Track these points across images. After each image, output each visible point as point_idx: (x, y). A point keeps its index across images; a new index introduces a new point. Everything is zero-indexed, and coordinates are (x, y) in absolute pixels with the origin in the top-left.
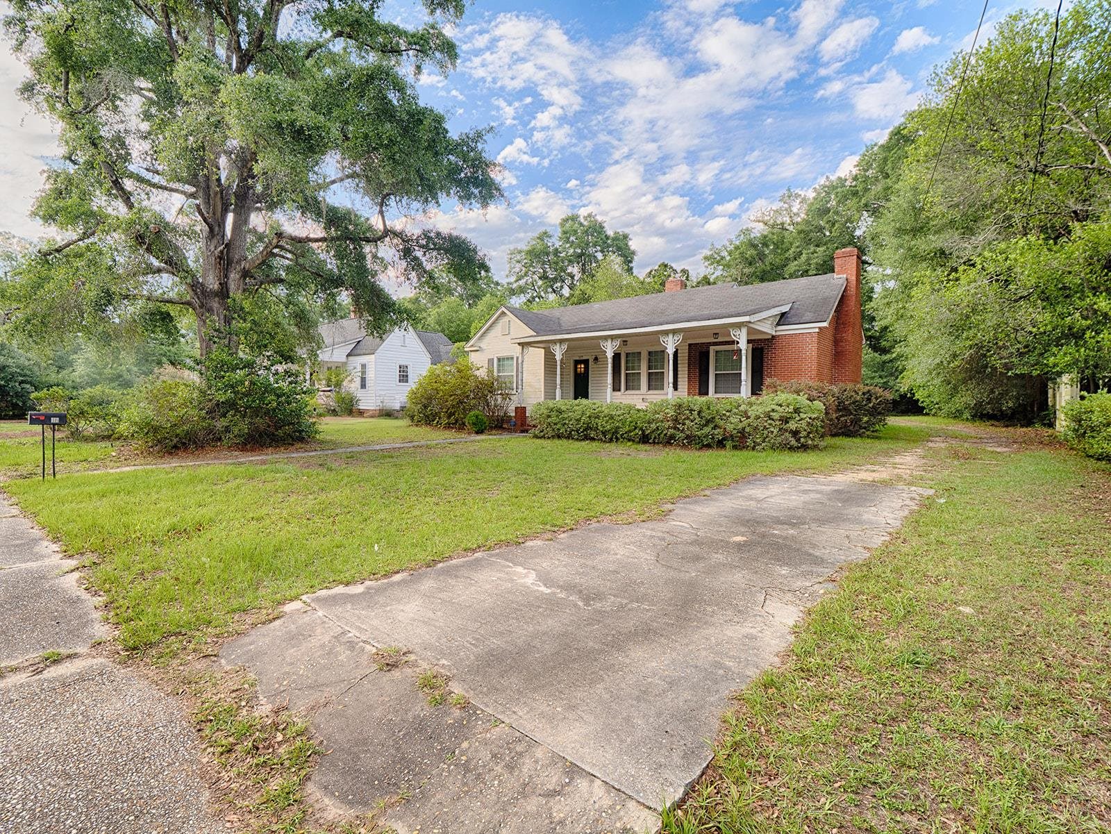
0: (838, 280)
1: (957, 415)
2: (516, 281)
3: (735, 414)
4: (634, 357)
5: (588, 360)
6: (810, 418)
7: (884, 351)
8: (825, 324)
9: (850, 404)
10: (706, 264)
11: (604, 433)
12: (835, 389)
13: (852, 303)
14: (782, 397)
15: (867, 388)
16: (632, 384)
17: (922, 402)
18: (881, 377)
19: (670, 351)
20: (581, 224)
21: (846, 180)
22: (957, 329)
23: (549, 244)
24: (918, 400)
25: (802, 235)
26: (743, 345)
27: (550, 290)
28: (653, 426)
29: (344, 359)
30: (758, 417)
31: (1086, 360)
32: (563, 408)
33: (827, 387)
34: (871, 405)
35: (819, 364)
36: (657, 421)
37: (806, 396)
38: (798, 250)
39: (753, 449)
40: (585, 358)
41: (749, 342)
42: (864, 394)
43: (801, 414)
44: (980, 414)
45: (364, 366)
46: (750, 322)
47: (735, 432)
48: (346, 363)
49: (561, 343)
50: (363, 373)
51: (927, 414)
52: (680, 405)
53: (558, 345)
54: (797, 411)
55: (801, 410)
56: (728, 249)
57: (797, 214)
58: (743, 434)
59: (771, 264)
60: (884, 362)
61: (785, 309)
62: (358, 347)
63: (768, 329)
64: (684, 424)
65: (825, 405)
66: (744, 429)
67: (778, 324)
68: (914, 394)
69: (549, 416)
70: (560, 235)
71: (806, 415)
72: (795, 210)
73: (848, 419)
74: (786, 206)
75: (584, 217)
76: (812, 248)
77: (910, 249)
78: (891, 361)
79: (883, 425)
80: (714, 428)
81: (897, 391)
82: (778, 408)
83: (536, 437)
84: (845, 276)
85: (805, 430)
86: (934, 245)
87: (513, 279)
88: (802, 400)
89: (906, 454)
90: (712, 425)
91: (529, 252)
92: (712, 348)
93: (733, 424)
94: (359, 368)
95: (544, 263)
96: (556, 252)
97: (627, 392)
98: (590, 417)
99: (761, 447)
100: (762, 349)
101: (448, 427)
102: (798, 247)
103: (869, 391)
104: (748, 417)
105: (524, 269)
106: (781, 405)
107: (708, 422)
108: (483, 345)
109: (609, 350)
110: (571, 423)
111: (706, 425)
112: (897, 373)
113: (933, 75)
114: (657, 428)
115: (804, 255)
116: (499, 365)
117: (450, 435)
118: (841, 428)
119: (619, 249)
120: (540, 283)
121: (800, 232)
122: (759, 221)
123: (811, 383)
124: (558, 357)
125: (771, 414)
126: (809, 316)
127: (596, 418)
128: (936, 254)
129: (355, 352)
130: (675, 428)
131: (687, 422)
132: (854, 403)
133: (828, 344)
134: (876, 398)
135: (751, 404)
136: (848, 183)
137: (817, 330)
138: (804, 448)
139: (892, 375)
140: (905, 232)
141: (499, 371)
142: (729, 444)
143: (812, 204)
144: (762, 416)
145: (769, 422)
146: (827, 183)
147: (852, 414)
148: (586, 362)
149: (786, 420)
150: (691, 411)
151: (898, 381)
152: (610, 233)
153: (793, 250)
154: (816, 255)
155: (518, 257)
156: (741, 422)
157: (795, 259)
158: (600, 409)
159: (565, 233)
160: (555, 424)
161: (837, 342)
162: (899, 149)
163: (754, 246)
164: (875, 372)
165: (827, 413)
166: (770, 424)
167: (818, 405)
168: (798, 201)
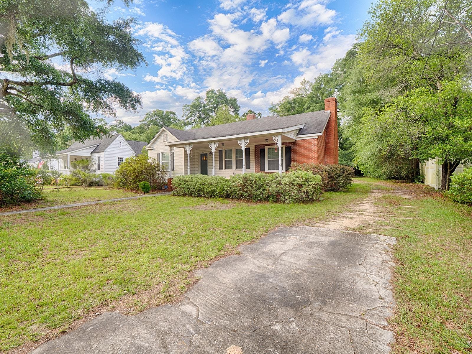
0: (327, 112)
1: (379, 177)
2: (187, 119)
3: (274, 183)
4: (229, 152)
5: (207, 154)
6: (314, 184)
7: (345, 149)
8: (321, 134)
9: (334, 175)
10: (270, 111)
11: (208, 193)
12: (327, 168)
13: (333, 125)
14: (299, 173)
15: (342, 166)
16: (229, 165)
17: (362, 171)
18: (344, 160)
19: (243, 148)
20: (216, 94)
21: (328, 75)
22: (381, 137)
23: (201, 102)
24: (361, 170)
25: (310, 99)
26: (279, 145)
27: (202, 123)
28: (232, 189)
29: (89, 155)
30: (286, 184)
31: (449, 151)
32: (187, 179)
33: (322, 166)
34: (344, 175)
35: (318, 155)
36: (234, 186)
37: (312, 172)
38: (309, 105)
39: (284, 202)
40: (205, 153)
41: (283, 144)
42: (341, 169)
43: (309, 182)
44: (391, 177)
45: (99, 158)
46: (283, 133)
47: (274, 192)
48: (91, 157)
49: (189, 145)
50: (99, 161)
51: (364, 177)
52: (246, 178)
53: (188, 145)
54: (307, 180)
55: (309, 180)
56: (279, 105)
57: (308, 90)
58: (278, 194)
59: (297, 111)
60: (346, 154)
61: (301, 127)
62: (97, 149)
63: (293, 137)
64: (248, 188)
65: (321, 176)
66: (279, 191)
67: (298, 135)
68: (359, 168)
69: (181, 184)
70: (206, 98)
71: (312, 183)
72: (307, 88)
73: (333, 182)
74: (303, 86)
75: (217, 91)
76: (314, 104)
77: (359, 100)
78: (349, 153)
79: (350, 185)
80: (264, 190)
81: (352, 166)
82: (297, 179)
83: (174, 195)
84: (330, 111)
85: (312, 191)
86: (370, 98)
87: (185, 118)
88: (310, 174)
89: (364, 202)
90: (261, 189)
91: (192, 106)
92: (266, 148)
93: (273, 188)
94: (97, 159)
95: (199, 111)
96: (205, 106)
97: (226, 170)
98: (200, 184)
99: (288, 201)
100: (290, 147)
101: (132, 190)
102: (308, 104)
103: (343, 168)
104: (281, 184)
105: (190, 113)
106: (298, 178)
107: (260, 187)
108: (155, 146)
109: (213, 148)
110: (191, 187)
111: (259, 189)
112: (351, 158)
113: (371, 8)
114: (234, 190)
115: (311, 107)
116: (162, 157)
117: (133, 194)
118: (330, 187)
119: (232, 105)
120: (198, 120)
121: (309, 98)
122: (292, 93)
123: (314, 165)
124: (188, 152)
125: (293, 182)
126: (313, 130)
127: (203, 185)
128: (371, 102)
129: (96, 151)
130: (243, 191)
131: (249, 187)
132: (336, 174)
133: (323, 144)
134: (347, 172)
135: (283, 177)
136: (329, 76)
137: (317, 137)
138: (311, 200)
139: (349, 159)
140: (356, 92)
141: (162, 160)
142: (271, 199)
143: (314, 85)
144: (288, 184)
145: (292, 187)
146: (320, 76)
147: (335, 180)
148: (206, 155)
149: (301, 186)
150: (252, 180)
151: (352, 162)
152: (229, 98)
153: (306, 105)
154: (316, 107)
155: (188, 108)
156: (277, 187)
157: (307, 109)
158: (206, 180)
159: (208, 97)
160: (184, 188)
161: (327, 143)
162: (350, 60)
163: (290, 104)
164: (342, 158)
165: (323, 181)
166: (293, 188)
167: (319, 177)
168: (308, 84)
